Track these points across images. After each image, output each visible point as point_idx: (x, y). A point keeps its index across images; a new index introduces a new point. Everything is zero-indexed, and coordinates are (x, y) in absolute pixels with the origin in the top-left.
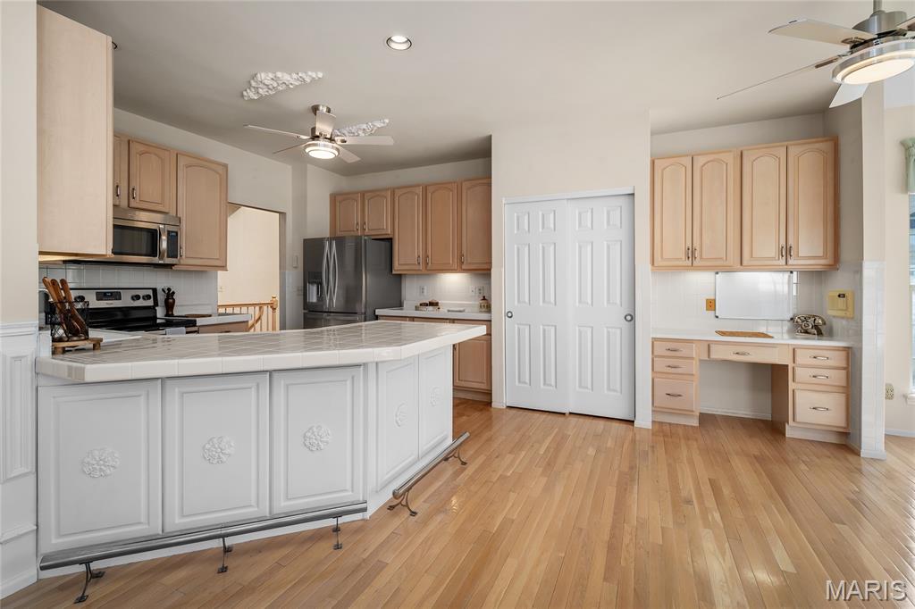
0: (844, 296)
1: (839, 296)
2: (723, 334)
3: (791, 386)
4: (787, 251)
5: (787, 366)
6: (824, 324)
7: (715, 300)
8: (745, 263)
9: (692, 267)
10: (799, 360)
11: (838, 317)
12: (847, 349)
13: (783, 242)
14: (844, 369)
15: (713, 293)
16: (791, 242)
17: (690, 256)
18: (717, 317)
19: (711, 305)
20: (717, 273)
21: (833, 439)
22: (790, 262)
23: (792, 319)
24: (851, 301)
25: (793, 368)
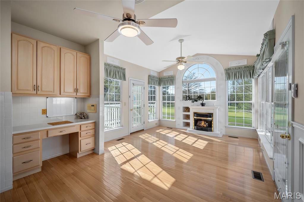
0: (94, 106)
1: (92, 106)
2: (53, 124)
3: (80, 139)
4: (76, 90)
5: (78, 132)
6: (86, 115)
7: (46, 109)
8: (62, 93)
9: (37, 95)
10: (82, 129)
11: (90, 112)
12: (95, 122)
13: (75, 87)
14: (94, 129)
15: (45, 106)
16: (78, 87)
17: (36, 89)
18: (48, 117)
19: (44, 112)
20: (47, 98)
21: (91, 152)
22: (78, 94)
23: (76, 114)
24: (96, 108)
25: (80, 132)
